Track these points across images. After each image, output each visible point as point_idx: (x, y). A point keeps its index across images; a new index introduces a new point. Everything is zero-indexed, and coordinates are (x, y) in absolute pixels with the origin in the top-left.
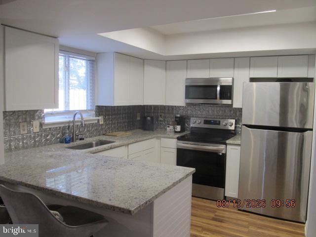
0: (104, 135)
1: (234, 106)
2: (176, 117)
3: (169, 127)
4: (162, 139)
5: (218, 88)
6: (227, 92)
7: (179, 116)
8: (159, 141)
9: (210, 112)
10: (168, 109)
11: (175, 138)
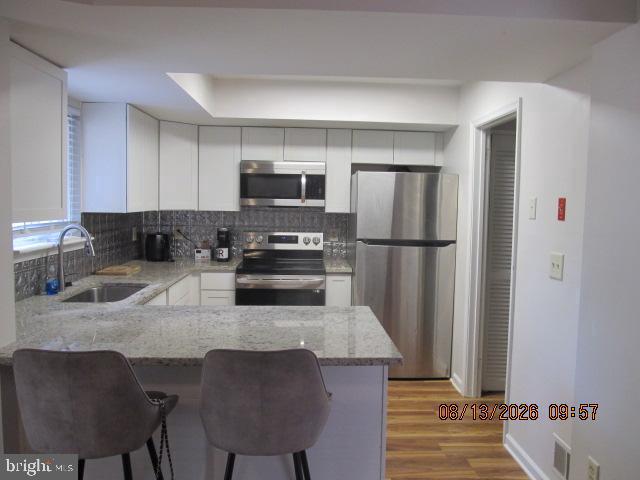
0: (94, 273)
1: (328, 210)
2: (219, 233)
3: (199, 252)
4: (203, 275)
5: (304, 180)
6: (317, 186)
7: (224, 229)
8: (197, 278)
9: (277, 221)
10: (194, 219)
11: (232, 271)
